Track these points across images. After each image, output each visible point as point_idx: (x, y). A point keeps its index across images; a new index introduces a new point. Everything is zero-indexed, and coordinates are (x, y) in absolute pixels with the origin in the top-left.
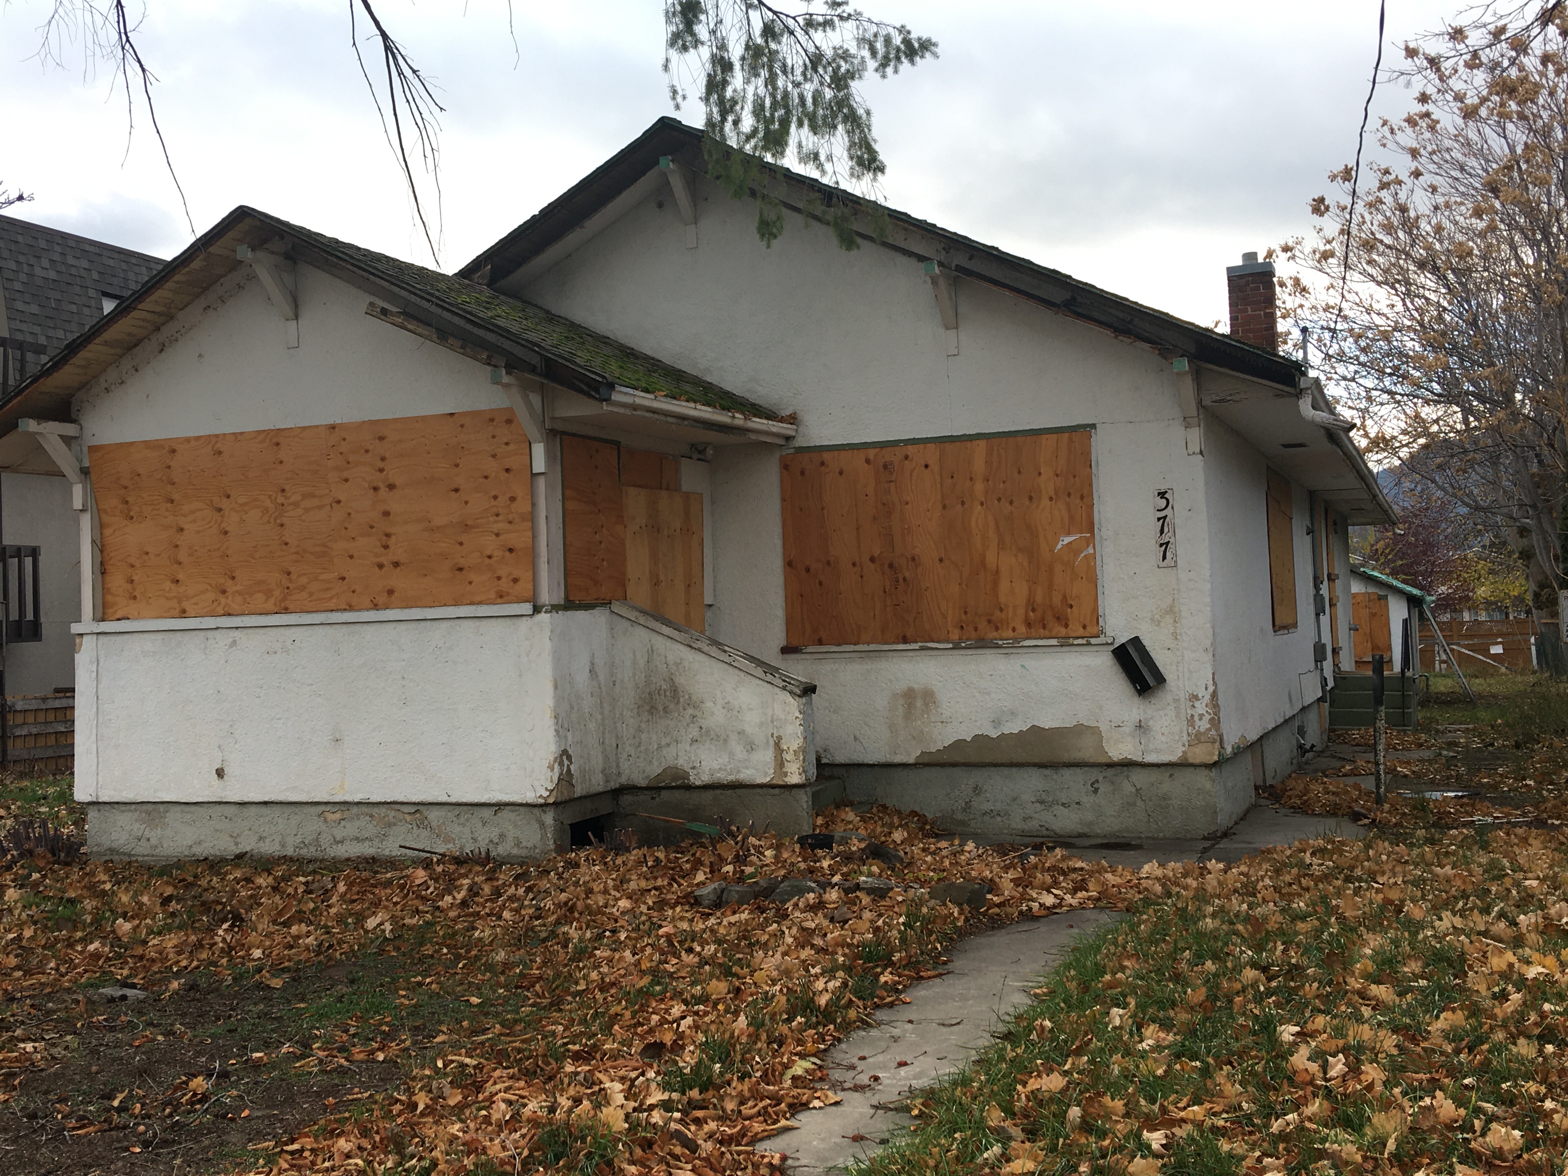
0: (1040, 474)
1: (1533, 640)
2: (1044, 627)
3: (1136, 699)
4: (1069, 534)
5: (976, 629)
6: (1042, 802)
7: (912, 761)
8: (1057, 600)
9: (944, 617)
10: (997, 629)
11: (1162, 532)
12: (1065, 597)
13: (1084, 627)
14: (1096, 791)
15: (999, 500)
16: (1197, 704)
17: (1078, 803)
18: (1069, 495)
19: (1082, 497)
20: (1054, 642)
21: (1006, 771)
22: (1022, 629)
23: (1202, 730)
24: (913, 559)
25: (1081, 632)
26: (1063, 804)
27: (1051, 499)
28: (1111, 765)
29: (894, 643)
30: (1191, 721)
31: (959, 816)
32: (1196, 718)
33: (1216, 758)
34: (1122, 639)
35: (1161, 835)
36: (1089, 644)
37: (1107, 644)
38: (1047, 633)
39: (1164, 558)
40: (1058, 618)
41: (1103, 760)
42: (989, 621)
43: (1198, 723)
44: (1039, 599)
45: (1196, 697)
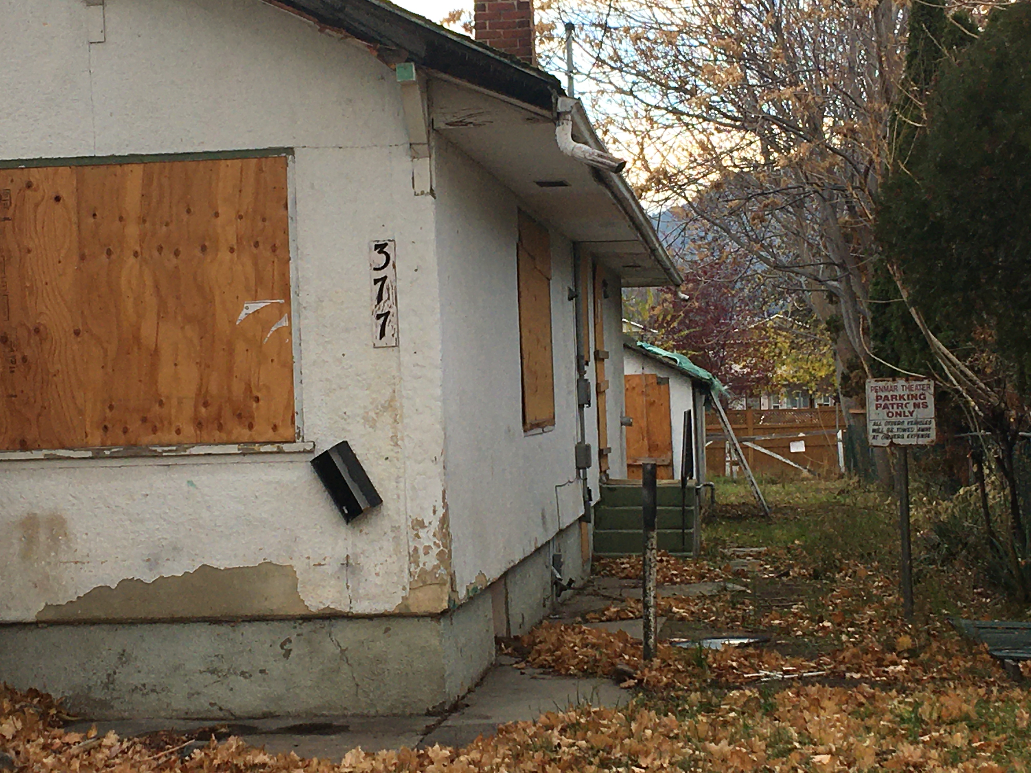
0: (217, 215)
1: (840, 435)
2: (220, 428)
3: (344, 529)
4: (255, 299)
5: (125, 431)
6: (213, 672)
7: (31, 617)
8: (238, 389)
9: (81, 412)
10: (155, 430)
11: (380, 298)
12: (249, 388)
13: (275, 428)
14: (287, 654)
15: (160, 249)
16: (422, 533)
17: (262, 671)
18: (257, 245)
19: (274, 249)
20: (234, 449)
21: (164, 629)
22: (189, 430)
23: (429, 567)
24: (37, 331)
25: (270, 435)
26: (243, 673)
27: (232, 250)
28: (307, 618)
29: (8, 450)
30: (414, 556)
31: (98, 694)
32: (421, 551)
33: (445, 605)
34: (324, 446)
35: (373, 712)
36: (280, 452)
37: (305, 452)
38: (224, 437)
39: (382, 334)
40: (240, 416)
41: (298, 611)
42: (144, 420)
43: (422, 558)
44: (213, 388)
45: (421, 524)
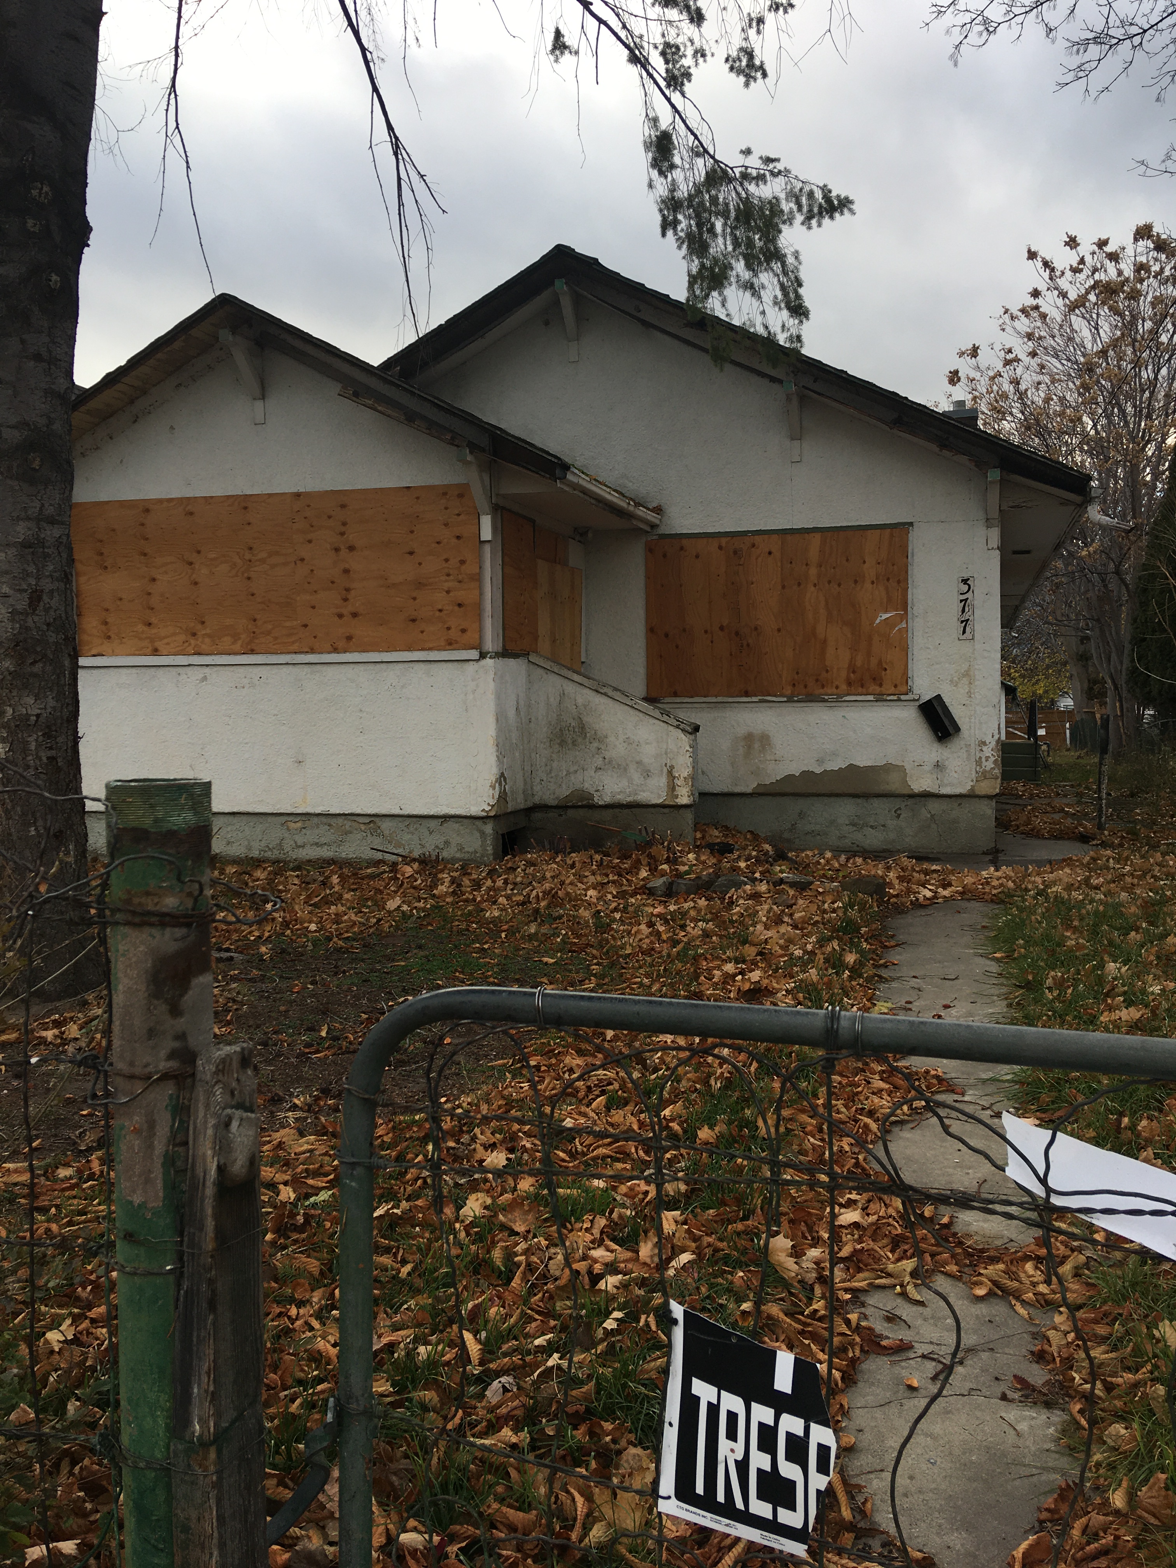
0: (864, 562)
1: (1068, 725)
2: (862, 686)
3: (936, 745)
4: (886, 612)
5: (806, 687)
6: (854, 825)
7: (749, 790)
8: (874, 662)
9: (781, 677)
10: (823, 687)
11: (963, 611)
12: (880, 663)
13: (896, 686)
14: (899, 816)
15: (829, 582)
16: (984, 748)
17: (883, 826)
18: (888, 580)
19: (899, 582)
20: (871, 698)
21: (826, 800)
22: (844, 687)
23: (988, 769)
24: (756, 629)
25: (892, 690)
26: (872, 827)
27: (873, 583)
28: (912, 796)
29: (737, 696)
30: (979, 762)
31: (786, 835)
32: (983, 759)
33: (997, 791)
34: (926, 698)
35: (949, 851)
36: (899, 700)
37: (914, 700)
38: (864, 691)
39: (964, 632)
40: (874, 679)
41: (906, 791)
42: (817, 680)
43: (984, 763)
44: (859, 663)
45: (984, 743)
